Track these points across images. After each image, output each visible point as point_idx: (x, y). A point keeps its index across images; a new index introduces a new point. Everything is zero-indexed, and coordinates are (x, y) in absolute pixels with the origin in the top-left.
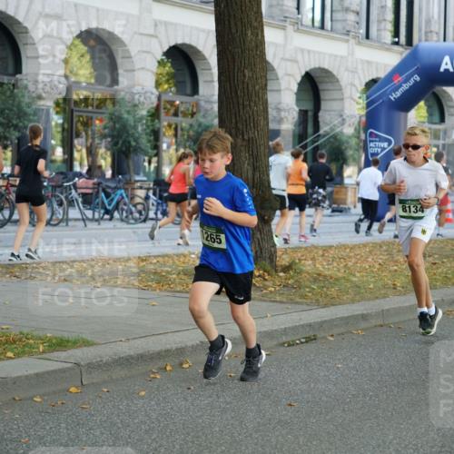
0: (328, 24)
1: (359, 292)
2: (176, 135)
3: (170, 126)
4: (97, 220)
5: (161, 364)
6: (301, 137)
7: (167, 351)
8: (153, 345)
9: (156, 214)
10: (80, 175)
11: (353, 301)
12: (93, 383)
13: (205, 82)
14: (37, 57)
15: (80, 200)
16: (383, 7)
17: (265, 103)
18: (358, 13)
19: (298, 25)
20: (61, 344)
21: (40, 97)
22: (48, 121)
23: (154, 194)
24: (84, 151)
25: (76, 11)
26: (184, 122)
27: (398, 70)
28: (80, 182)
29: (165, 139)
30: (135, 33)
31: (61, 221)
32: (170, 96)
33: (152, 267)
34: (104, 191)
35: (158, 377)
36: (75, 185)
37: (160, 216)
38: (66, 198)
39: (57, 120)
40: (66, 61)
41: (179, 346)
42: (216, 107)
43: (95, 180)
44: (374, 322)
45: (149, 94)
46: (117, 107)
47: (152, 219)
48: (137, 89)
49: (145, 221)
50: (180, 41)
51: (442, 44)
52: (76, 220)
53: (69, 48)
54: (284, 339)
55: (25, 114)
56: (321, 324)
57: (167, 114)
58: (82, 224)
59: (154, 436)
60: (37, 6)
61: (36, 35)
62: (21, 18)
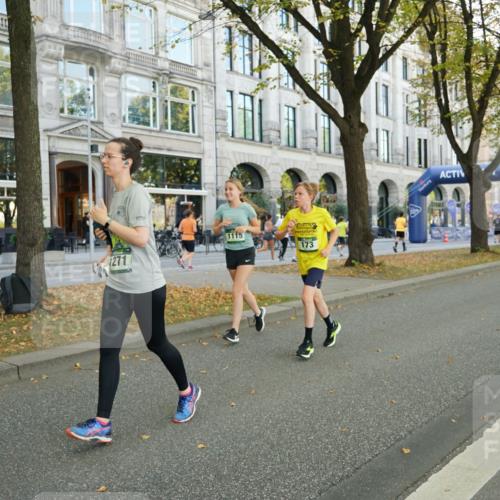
0: (390, 161)
1: (411, 274)
6: (381, 209)
11: (408, 278)
14: (270, 181)
16: (414, 152)
17: (367, 195)
18: (403, 155)
19: (377, 161)
20: (286, 299)
21: (271, 198)
22: (275, 207)
25: (285, 161)
26: (331, 205)
27: (422, 178)
30: (310, 169)
32: (325, 194)
39: (279, 206)
40: (281, 182)
42: (345, 198)
44: (417, 286)
50: (328, 171)
51: (440, 166)
53: (282, 177)
54: (379, 295)
56: (395, 288)
60: (269, 160)
61: (269, 172)
62: (262, 165)
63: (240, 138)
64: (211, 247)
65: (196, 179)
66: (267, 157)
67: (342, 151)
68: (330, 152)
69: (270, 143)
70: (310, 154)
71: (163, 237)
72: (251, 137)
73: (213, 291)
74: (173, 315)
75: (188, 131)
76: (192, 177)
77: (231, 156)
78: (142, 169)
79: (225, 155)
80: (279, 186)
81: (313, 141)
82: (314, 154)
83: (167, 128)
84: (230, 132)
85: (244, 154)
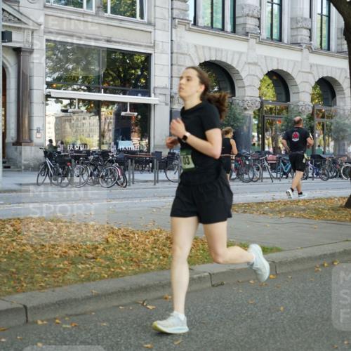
2: (323, 129)
3: (319, 123)
4: (279, 178)
5: (321, 262)
7: (325, 255)
8: (317, 251)
9: (313, 174)
10: (269, 153)
12: (282, 273)
13: (341, 98)
14: (244, 87)
15: (269, 167)
21: (246, 109)
22: (250, 122)
23: (311, 163)
24: (270, 139)
25: (266, 60)
26: (328, 122)
28: (269, 157)
29: (317, 132)
30: (299, 71)
31: (259, 179)
32: (320, 107)
33: (312, 205)
34: (283, 162)
35: (320, 269)
36: (266, 159)
37: (315, 176)
38: (261, 166)
39: (255, 122)
40: (260, 89)
41: (332, 252)
43: (278, 156)
45: (307, 106)
46: (290, 114)
47: (310, 177)
48: (301, 103)
49: (306, 179)
50: (325, 75)
52: (267, 178)
53: (261, 81)
55: (238, 119)
57: (318, 117)
58: (270, 180)
59: (319, 305)
60: (244, 59)
61: (243, 74)
62: (234, 65)
63: (204, 27)
64: (162, 176)
65: (143, 81)
66: (241, 54)
67: (345, 47)
68: (329, 49)
69: (247, 34)
70: (301, 50)
71: (96, 160)
72: (220, 26)
73: (163, 236)
74: (108, 267)
75: (134, 16)
76: (138, 78)
77: (192, 51)
78: (71, 67)
79: (185, 50)
80: (257, 93)
81: (306, 33)
82: (306, 51)
83: (106, 12)
84: (191, 18)
85: (210, 48)
